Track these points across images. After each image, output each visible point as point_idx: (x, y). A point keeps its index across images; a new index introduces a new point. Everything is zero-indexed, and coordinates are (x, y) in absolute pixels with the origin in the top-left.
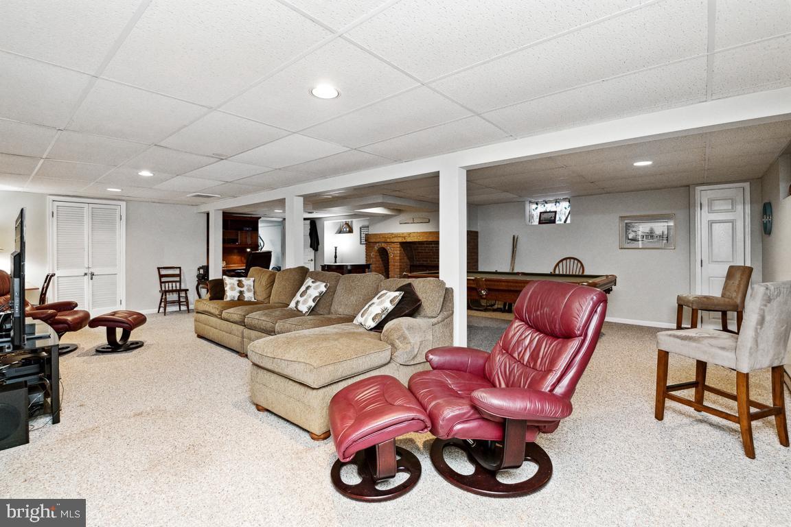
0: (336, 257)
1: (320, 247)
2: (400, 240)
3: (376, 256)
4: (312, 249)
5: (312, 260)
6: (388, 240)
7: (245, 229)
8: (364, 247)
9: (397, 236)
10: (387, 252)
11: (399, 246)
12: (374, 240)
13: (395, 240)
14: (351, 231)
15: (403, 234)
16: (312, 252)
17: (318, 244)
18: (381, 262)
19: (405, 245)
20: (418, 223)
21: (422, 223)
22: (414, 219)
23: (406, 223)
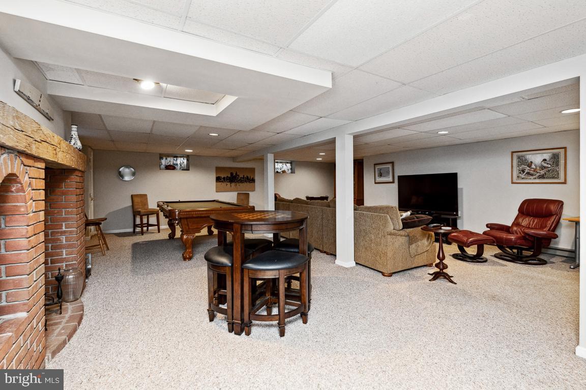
20: (43, 112)
21: (47, 117)
22: (41, 99)
23: (27, 100)
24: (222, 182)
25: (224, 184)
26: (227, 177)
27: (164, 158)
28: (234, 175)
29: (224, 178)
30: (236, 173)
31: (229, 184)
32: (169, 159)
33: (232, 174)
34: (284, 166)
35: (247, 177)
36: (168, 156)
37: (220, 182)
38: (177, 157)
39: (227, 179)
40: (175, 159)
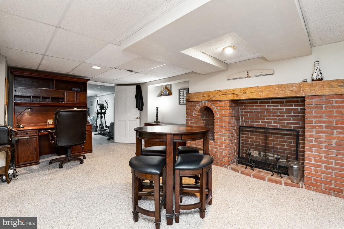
0: (157, 116)
1: (144, 107)
2: (231, 97)
3: (198, 115)
4: (137, 109)
5: (137, 118)
6: (214, 99)
7: (73, 89)
8: (184, 107)
9: (226, 93)
10: (212, 111)
11: (228, 104)
12: (196, 99)
13: (224, 98)
14: (170, 94)
15: (234, 90)
16: (138, 112)
17: (142, 105)
18: (202, 121)
19: (237, 103)
20: (255, 76)
21: (263, 75)
22: (249, 73)
23: (236, 78)
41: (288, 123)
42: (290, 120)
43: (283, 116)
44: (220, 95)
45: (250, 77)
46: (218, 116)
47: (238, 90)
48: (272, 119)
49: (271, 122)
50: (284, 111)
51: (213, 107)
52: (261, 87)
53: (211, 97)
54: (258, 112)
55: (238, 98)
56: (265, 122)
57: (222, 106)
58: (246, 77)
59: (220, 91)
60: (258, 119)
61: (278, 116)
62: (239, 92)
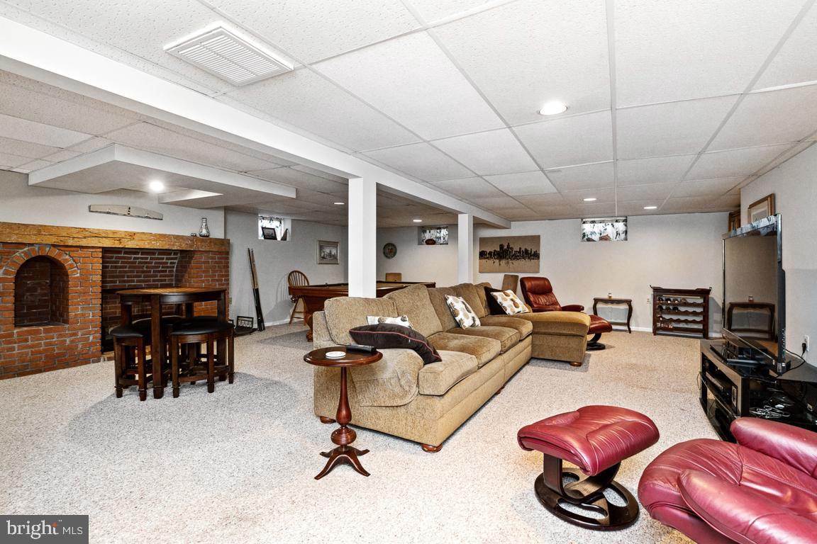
13: (94, 242)
20: (139, 217)
21: (150, 218)
22: (131, 210)
23: (108, 213)
24: (487, 258)
25: (490, 262)
26: (495, 251)
27: (428, 231)
28: (505, 247)
29: (490, 253)
30: (508, 246)
31: (497, 261)
32: (432, 231)
33: (501, 246)
34: (609, 227)
35: (526, 251)
36: (431, 228)
37: (485, 258)
38: (440, 228)
39: (494, 255)
40: (439, 231)
41: (154, 281)
42: (156, 276)
43: (150, 272)
44: (85, 238)
45: (132, 216)
46: (78, 275)
47: (121, 234)
48: (134, 277)
49: (133, 281)
50: (153, 265)
51: (66, 259)
52: (155, 235)
53: (62, 239)
54: (116, 267)
55: (120, 246)
56: (124, 281)
57: (87, 256)
58: (125, 215)
59: (85, 229)
60: (113, 277)
61: (143, 272)
62: (123, 236)
